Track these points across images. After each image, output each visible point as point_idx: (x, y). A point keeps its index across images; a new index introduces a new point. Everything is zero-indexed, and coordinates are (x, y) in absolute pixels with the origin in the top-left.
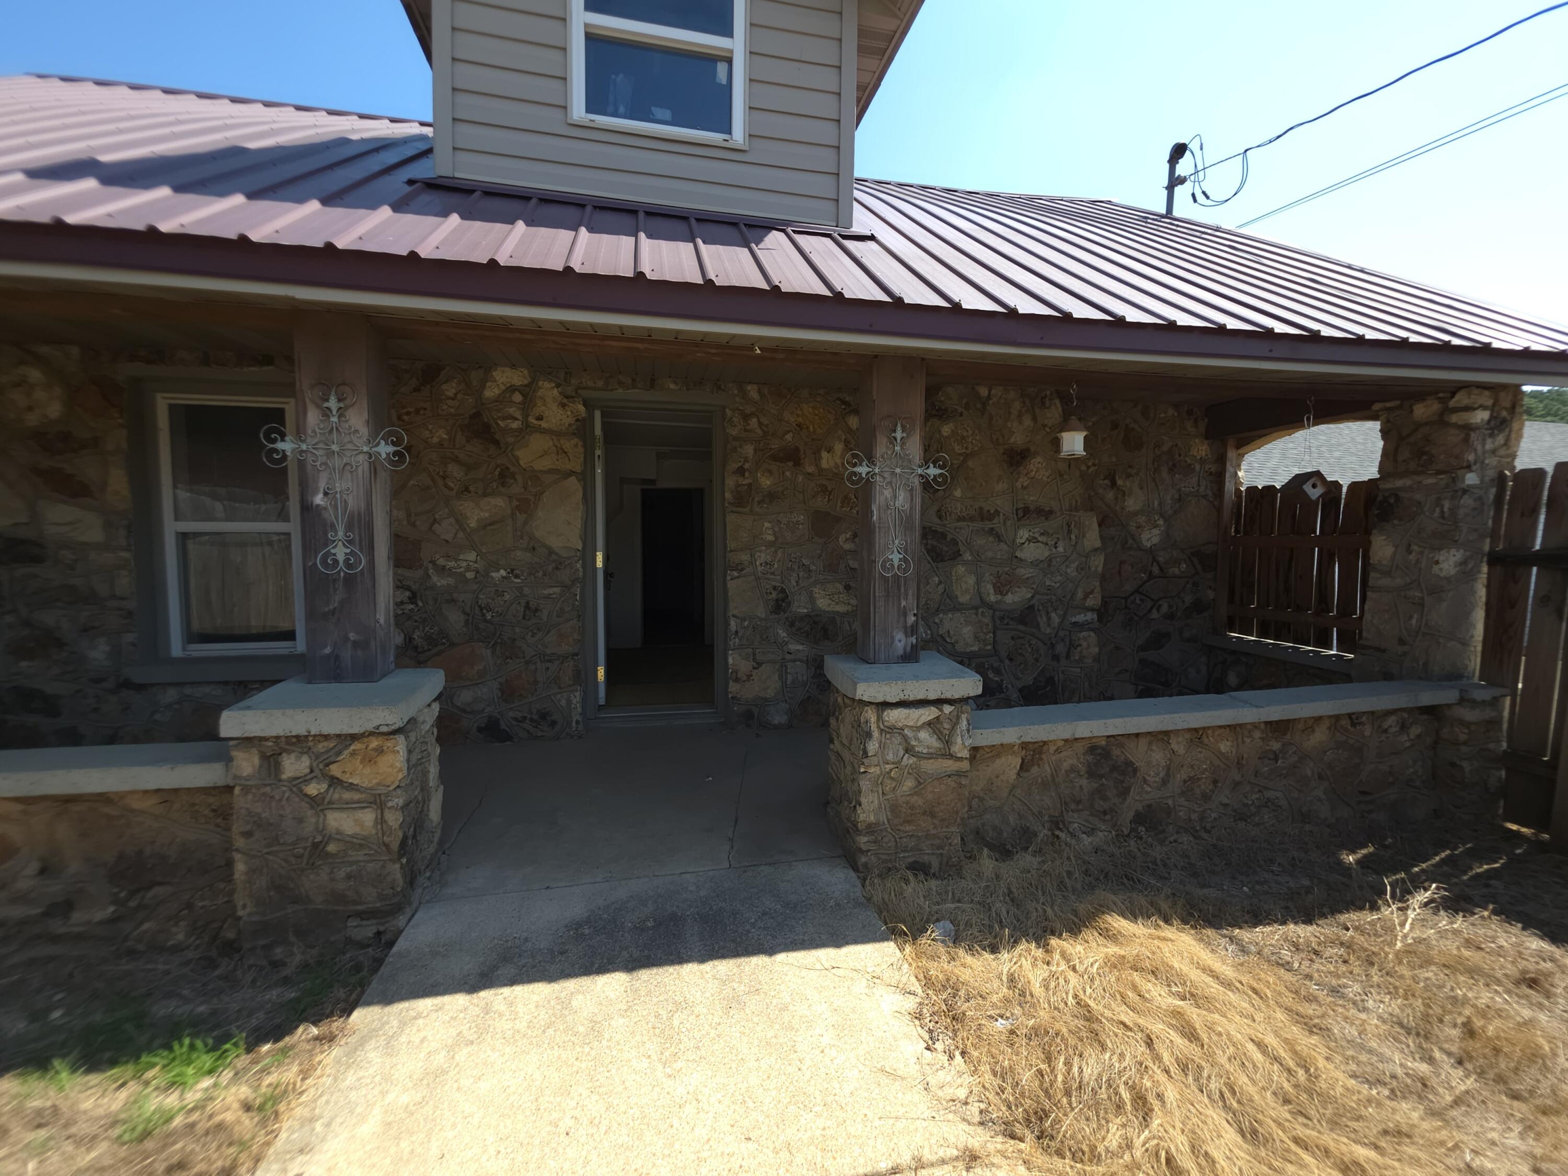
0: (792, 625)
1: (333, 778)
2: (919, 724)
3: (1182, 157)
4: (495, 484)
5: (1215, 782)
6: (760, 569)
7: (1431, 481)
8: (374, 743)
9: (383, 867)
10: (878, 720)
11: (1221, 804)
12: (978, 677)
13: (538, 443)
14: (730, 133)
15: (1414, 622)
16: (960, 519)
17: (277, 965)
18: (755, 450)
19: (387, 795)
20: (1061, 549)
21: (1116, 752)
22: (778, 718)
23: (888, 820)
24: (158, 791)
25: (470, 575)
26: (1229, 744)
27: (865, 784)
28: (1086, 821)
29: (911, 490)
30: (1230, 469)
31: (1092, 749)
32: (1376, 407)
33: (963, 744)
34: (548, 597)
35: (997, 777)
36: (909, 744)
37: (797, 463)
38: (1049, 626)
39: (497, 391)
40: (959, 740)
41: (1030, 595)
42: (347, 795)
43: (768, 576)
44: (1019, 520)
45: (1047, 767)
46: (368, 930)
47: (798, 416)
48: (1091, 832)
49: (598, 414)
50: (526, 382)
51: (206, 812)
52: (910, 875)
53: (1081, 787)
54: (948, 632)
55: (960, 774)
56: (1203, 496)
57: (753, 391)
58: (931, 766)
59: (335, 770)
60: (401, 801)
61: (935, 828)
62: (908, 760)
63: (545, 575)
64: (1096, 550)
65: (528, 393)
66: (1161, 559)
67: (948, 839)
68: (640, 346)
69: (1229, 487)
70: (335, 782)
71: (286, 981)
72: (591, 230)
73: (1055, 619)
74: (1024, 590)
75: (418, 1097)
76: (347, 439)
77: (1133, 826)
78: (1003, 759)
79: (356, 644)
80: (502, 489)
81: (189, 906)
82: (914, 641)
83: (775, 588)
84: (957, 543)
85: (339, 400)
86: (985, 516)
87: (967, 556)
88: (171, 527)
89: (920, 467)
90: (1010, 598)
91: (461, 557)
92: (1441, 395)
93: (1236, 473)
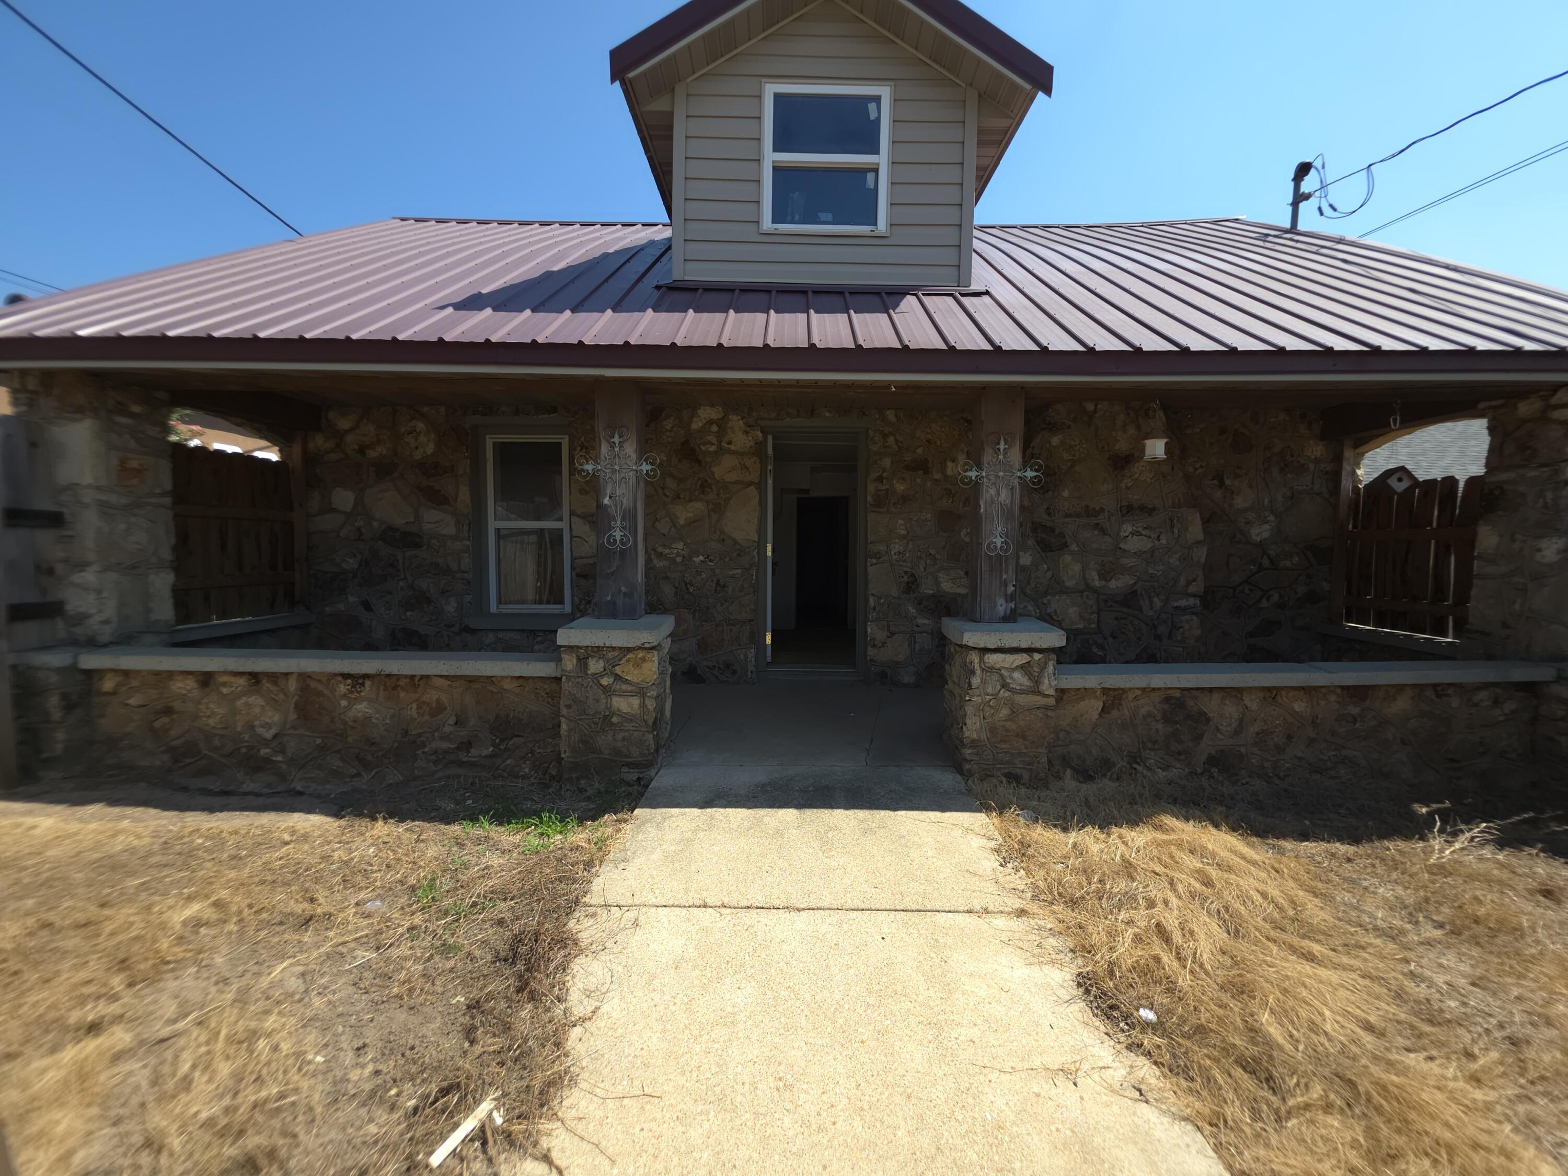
0: (920, 603)
1: (616, 675)
2: (1014, 666)
3: (1307, 174)
4: (697, 493)
5: (1289, 737)
6: (894, 557)
7: (1534, 473)
8: (641, 654)
9: (643, 735)
10: (980, 662)
11: (1296, 757)
12: (1063, 632)
13: (728, 461)
14: (876, 224)
15: (1517, 607)
16: (1067, 516)
17: (581, 790)
18: (892, 462)
19: (647, 688)
20: (1163, 541)
21: (1190, 703)
22: (907, 678)
23: (988, 739)
24: (520, 677)
25: (679, 559)
26: (1303, 704)
27: (969, 710)
28: (1162, 758)
29: (1012, 489)
30: (1346, 467)
31: (1168, 699)
32: (1482, 405)
33: (1050, 684)
34: (733, 576)
35: (1082, 716)
36: (1005, 681)
37: (926, 471)
38: (1151, 609)
39: (700, 424)
40: (1046, 681)
41: (1132, 582)
42: (624, 687)
43: (901, 563)
44: (1123, 516)
45: (1126, 711)
46: (632, 776)
47: (928, 433)
48: (1166, 768)
49: (770, 438)
50: (720, 417)
51: (543, 694)
52: (1004, 780)
53: (1157, 730)
54: (1056, 611)
55: (1046, 708)
56: (1317, 494)
57: (890, 415)
58: (1021, 700)
59: (618, 670)
60: (655, 694)
61: (1026, 748)
62: (1004, 694)
63: (731, 559)
64: (1199, 542)
65: (722, 424)
66: (1272, 553)
67: (1037, 757)
68: (809, 390)
69: (1346, 484)
70: (618, 678)
71: (588, 799)
72: (777, 312)
73: (1158, 603)
74: (1128, 577)
75: (680, 848)
76: (624, 462)
77: (1207, 767)
78: (1087, 701)
79: (625, 594)
80: (701, 496)
81: (532, 752)
82: (1013, 606)
83: (906, 573)
84: (1064, 536)
85: (620, 437)
86: (1089, 512)
87: (1074, 547)
88: (492, 524)
89: (1019, 471)
90: (1113, 584)
91: (673, 546)
92: (1542, 393)
93: (1354, 473)
